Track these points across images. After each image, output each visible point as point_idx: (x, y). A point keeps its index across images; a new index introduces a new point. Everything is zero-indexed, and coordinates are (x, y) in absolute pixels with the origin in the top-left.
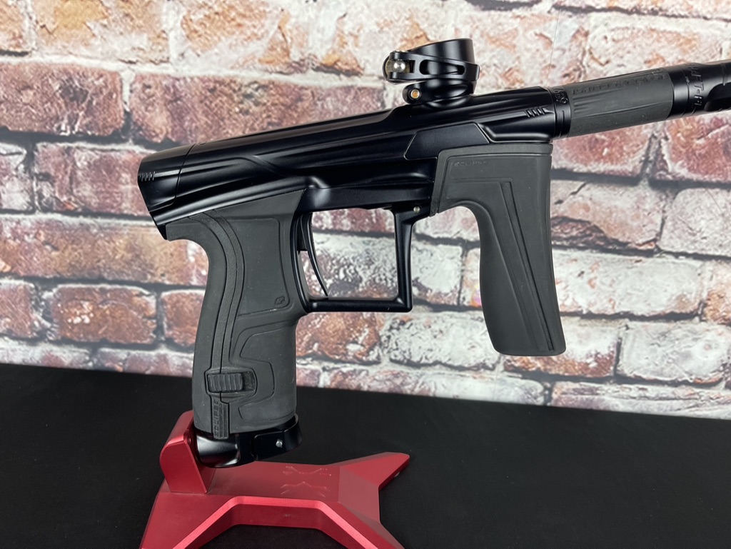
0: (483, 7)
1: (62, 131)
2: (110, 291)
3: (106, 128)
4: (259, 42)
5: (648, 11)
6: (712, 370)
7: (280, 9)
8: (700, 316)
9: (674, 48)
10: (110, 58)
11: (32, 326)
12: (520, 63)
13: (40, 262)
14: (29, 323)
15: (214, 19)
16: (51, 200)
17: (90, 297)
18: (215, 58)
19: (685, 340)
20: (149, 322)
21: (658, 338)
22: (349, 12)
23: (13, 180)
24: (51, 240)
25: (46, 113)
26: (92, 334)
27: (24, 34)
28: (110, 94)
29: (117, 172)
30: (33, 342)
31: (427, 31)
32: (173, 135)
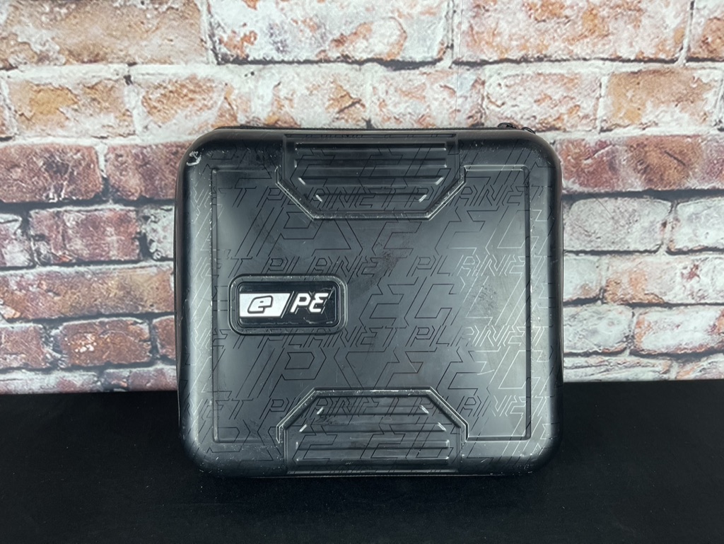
0: (394, 68)
1: (50, 199)
2: (108, 323)
3: (88, 192)
4: (210, 111)
5: (535, 59)
6: (617, 341)
7: (224, 84)
8: (601, 300)
9: (560, 87)
10: (84, 136)
11: (45, 359)
12: (430, 110)
13: (44, 307)
14: (42, 356)
15: (170, 96)
16: (48, 255)
17: (92, 331)
18: (174, 127)
19: (591, 320)
20: (145, 344)
21: (569, 319)
22: (283, 80)
23: (13, 243)
24: (52, 288)
25: (34, 185)
26: (97, 359)
27: (5, 122)
28: (88, 165)
29: (102, 227)
30: (47, 371)
31: (350, 91)
32: (146, 193)
